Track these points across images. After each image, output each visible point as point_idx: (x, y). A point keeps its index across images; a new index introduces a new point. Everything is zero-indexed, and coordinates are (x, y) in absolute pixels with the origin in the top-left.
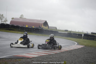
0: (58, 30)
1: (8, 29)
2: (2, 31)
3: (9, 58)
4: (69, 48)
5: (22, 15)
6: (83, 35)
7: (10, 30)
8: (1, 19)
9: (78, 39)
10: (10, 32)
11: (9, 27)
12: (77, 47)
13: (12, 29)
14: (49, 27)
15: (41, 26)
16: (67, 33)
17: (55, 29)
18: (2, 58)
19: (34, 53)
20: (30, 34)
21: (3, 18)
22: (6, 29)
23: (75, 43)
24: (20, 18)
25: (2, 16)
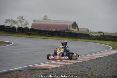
0: (91, 32)
1: (27, 33)
2: (20, 37)
3: (23, 71)
4: (101, 54)
7: (29, 34)
8: (21, 22)
9: (114, 42)
10: (30, 37)
11: (29, 31)
12: (111, 53)
14: (79, 29)
16: (100, 35)
17: (87, 31)
18: (14, 71)
19: (56, 63)
20: (53, 39)
21: (23, 21)
22: (24, 33)
23: (110, 48)
24: (43, 19)
25: (21, 19)
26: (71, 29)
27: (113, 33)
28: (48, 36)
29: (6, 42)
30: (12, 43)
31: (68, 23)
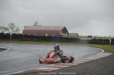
0: (81, 37)
1: (21, 39)
2: (14, 43)
3: (25, 74)
4: (95, 57)
5: (36, 23)
6: (110, 41)
7: (23, 40)
8: (12, 29)
9: (105, 46)
10: (24, 42)
11: (22, 37)
12: (104, 56)
13: (25, 39)
15: (60, 33)
17: (77, 36)
20: (47, 44)
21: (14, 27)
23: (102, 51)
24: (34, 25)
25: (12, 26)
26: (61, 34)
27: (102, 36)
28: (41, 42)
29: (2, 48)
30: (7, 49)
31: (58, 28)
